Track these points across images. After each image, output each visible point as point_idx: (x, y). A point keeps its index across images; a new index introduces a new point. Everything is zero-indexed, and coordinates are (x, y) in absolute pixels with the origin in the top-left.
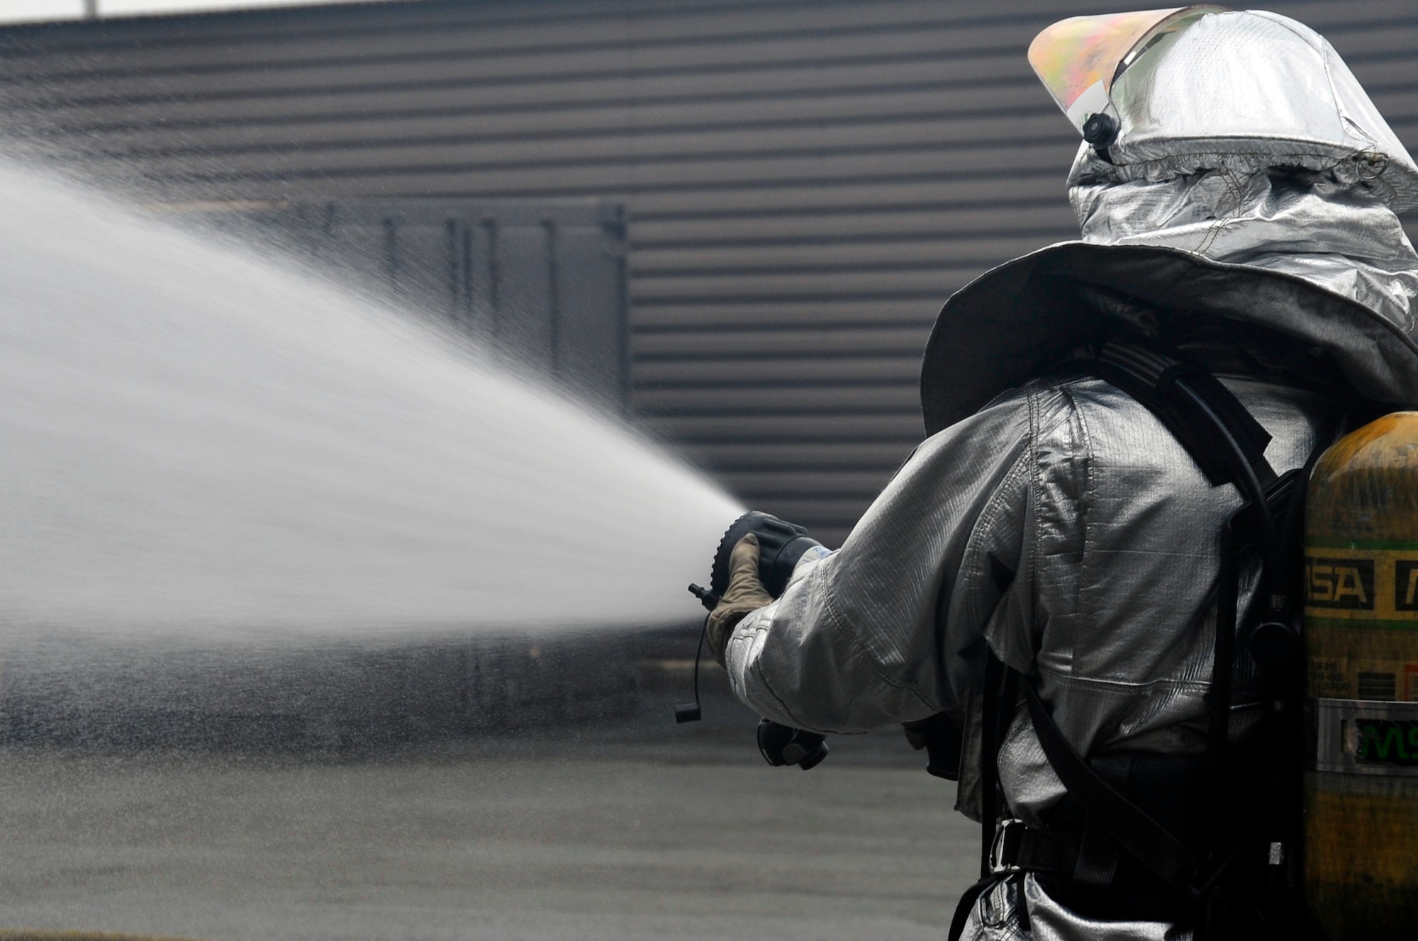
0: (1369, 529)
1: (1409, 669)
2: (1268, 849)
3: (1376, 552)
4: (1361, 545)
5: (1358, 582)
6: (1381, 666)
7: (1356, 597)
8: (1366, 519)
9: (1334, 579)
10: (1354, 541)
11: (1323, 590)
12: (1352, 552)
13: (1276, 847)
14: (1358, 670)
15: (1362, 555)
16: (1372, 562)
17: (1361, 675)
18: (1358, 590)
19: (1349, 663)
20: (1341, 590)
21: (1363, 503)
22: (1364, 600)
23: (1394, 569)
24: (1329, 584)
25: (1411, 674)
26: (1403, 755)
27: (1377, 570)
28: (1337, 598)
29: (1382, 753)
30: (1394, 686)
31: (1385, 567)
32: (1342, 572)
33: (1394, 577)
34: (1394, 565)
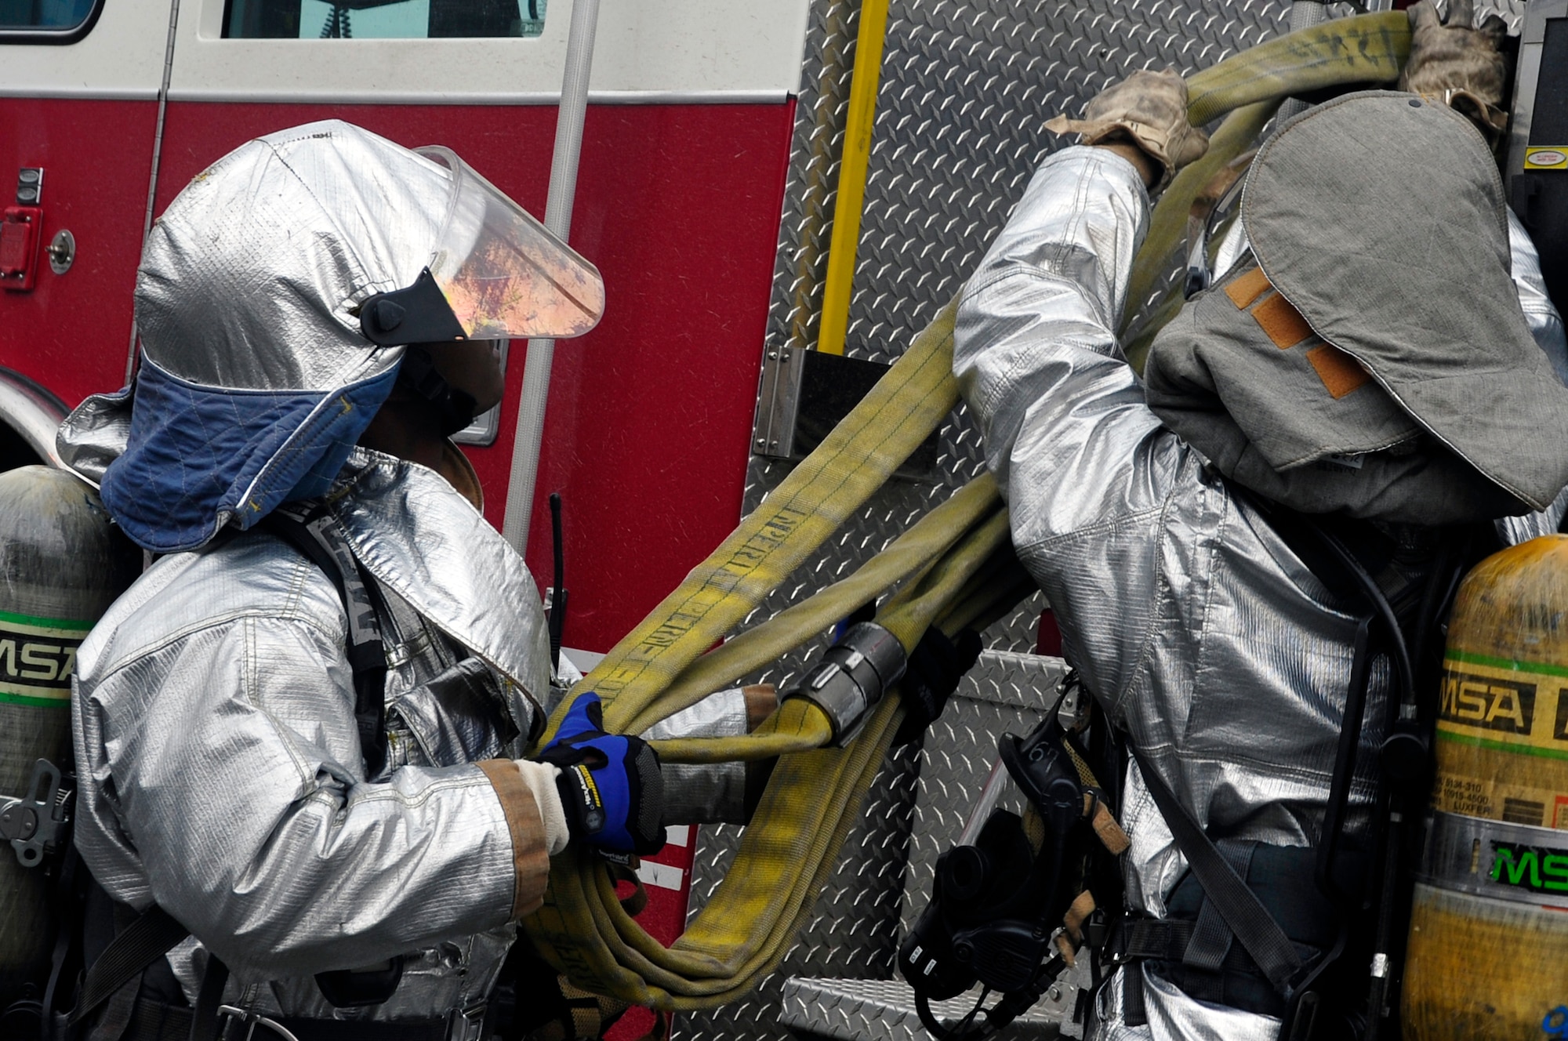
0: (1535, 652)
1: (1559, 800)
2: (1371, 960)
3: (1540, 676)
4: (1524, 667)
5: (1516, 704)
6: (1530, 794)
7: (1512, 720)
8: (1534, 641)
9: (1489, 699)
10: (1518, 662)
11: (1474, 708)
12: (1513, 674)
13: (1381, 959)
14: (1505, 795)
15: (1524, 677)
16: (1535, 686)
17: (1508, 801)
18: (1516, 713)
19: (1496, 787)
20: (1496, 711)
21: (1532, 625)
22: (1520, 723)
23: (1557, 697)
24: (1482, 703)
25: (1561, 806)
26: (1535, 881)
27: (1539, 695)
28: (1490, 718)
29: (1515, 877)
30: (1541, 815)
31: (1548, 693)
32: (1499, 693)
33: (1556, 703)
34: (1557, 692)
